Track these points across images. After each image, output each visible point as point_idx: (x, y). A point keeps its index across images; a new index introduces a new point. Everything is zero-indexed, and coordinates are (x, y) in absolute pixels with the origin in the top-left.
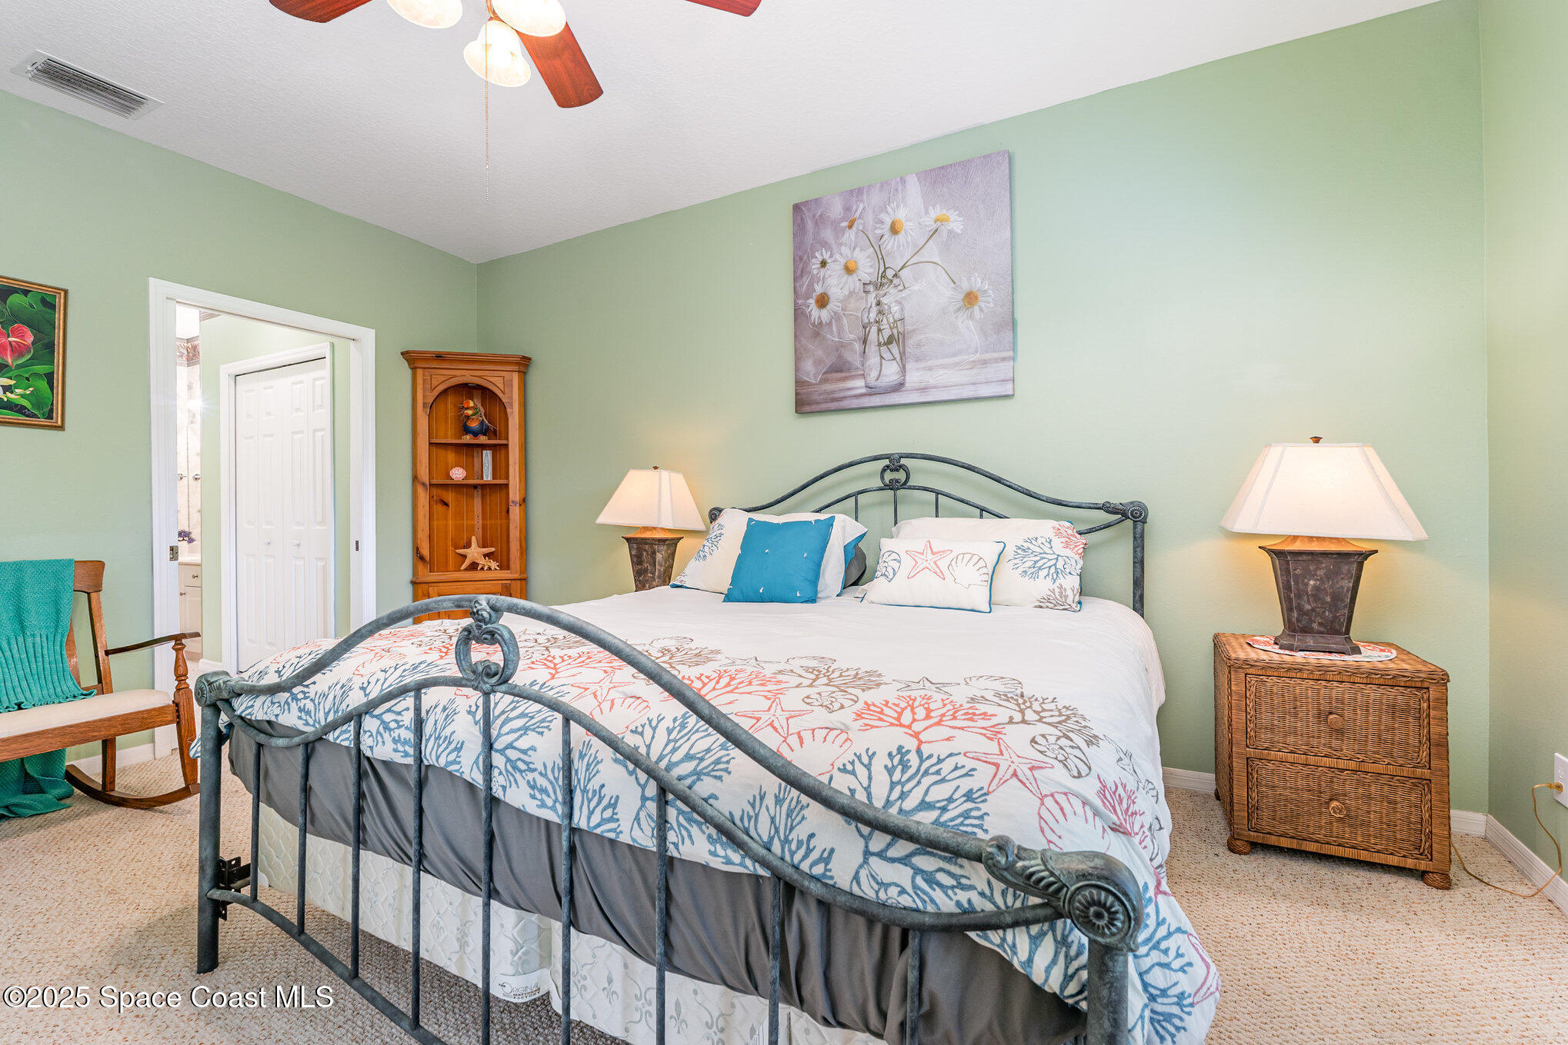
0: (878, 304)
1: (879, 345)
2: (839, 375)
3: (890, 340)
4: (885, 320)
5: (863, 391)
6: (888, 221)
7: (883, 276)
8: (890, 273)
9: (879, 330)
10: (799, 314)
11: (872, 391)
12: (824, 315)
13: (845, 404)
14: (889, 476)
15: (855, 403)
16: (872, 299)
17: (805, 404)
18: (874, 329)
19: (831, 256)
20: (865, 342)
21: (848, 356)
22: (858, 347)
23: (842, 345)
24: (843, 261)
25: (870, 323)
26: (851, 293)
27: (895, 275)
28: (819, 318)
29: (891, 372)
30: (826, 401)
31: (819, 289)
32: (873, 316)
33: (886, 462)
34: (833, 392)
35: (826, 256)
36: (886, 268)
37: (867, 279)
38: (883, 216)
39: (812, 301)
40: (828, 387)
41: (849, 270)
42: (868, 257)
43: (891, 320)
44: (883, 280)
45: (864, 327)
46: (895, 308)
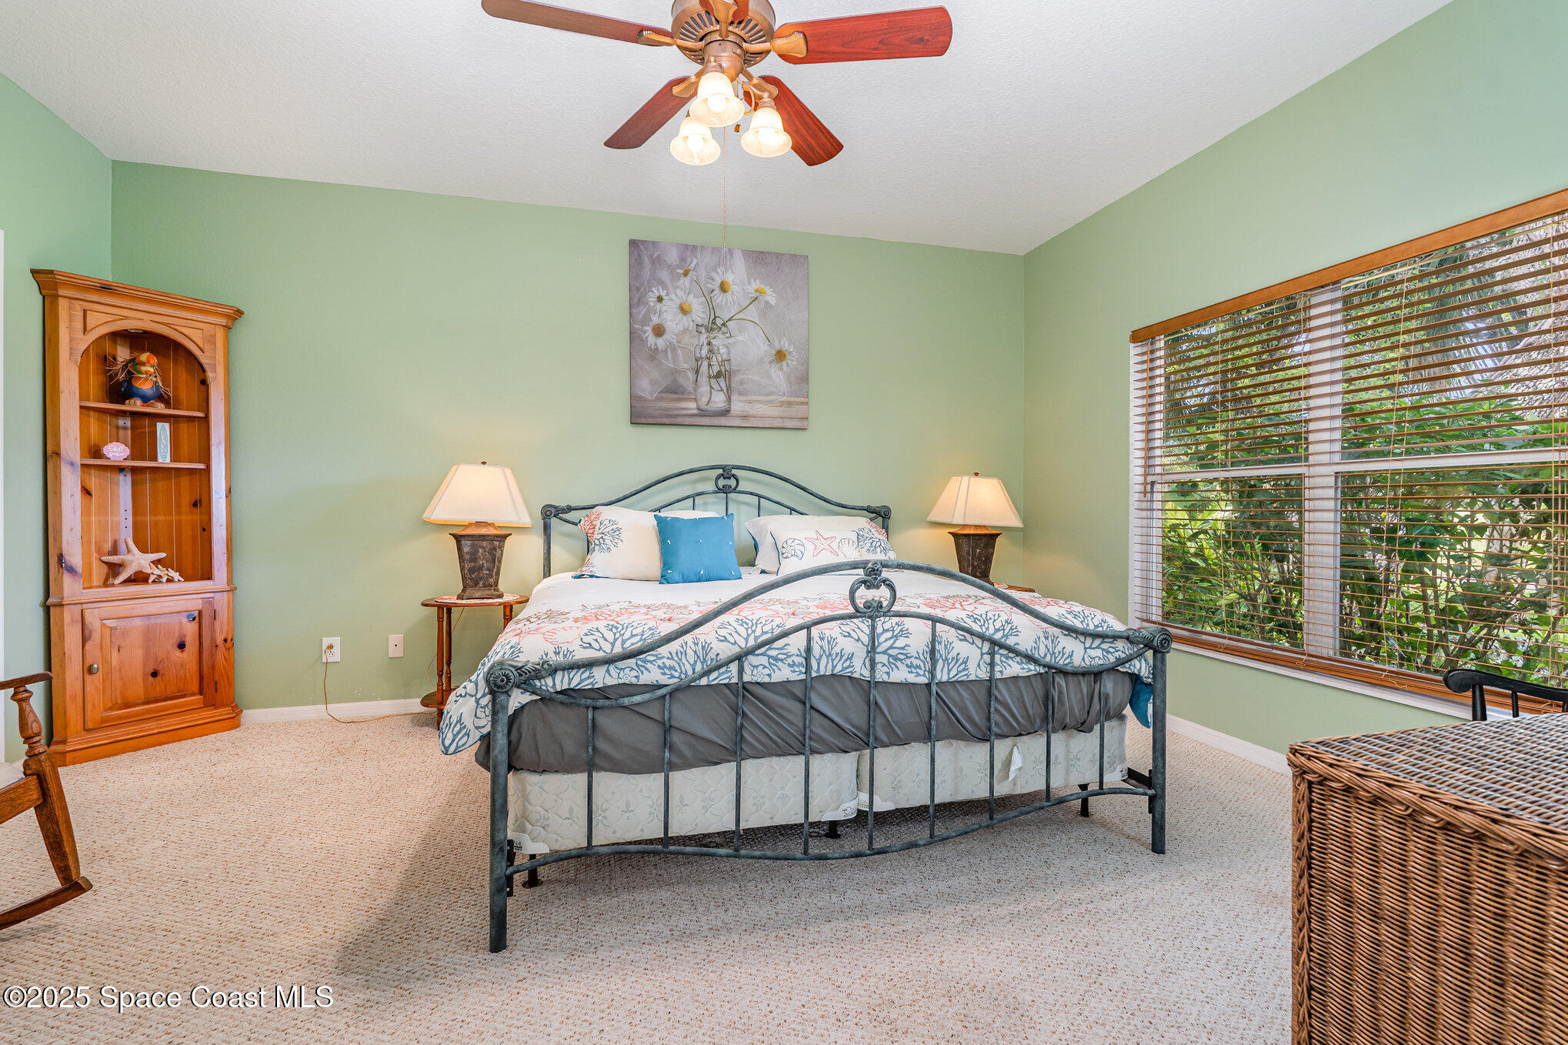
0: (709, 344)
1: (710, 377)
2: (674, 396)
3: (719, 375)
4: (714, 358)
5: (696, 412)
6: (718, 281)
7: (714, 323)
8: (719, 322)
9: (710, 365)
10: (635, 337)
11: (703, 413)
12: (661, 342)
13: (679, 420)
14: (722, 482)
15: (688, 421)
16: (703, 338)
17: (640, 416)
18: (705, 363)
19: (667, 295)
20: (697, 372)
21: (681, 381)
22: (691, 375)
23: (677, 371)
24: (678, 302)
25: (701, 358)
26: (685, 330)
27: (723, 324)
28: (656, 344)
29: (719, 400)
30: (661, 416)
31: (655, 320)
32: (704, 352)
33: (721, 471)
34: (668, 409)
35: (663, 294)
36: (715, 317)
37: (700, 322)
38: (713, 274)
39: (649, 329)
40: (664, 404)
41: (684, 310)
42: (701, 304)
43: (720, 359)
44: (713, 326)
45: (697, 360)
46: (723, 350)
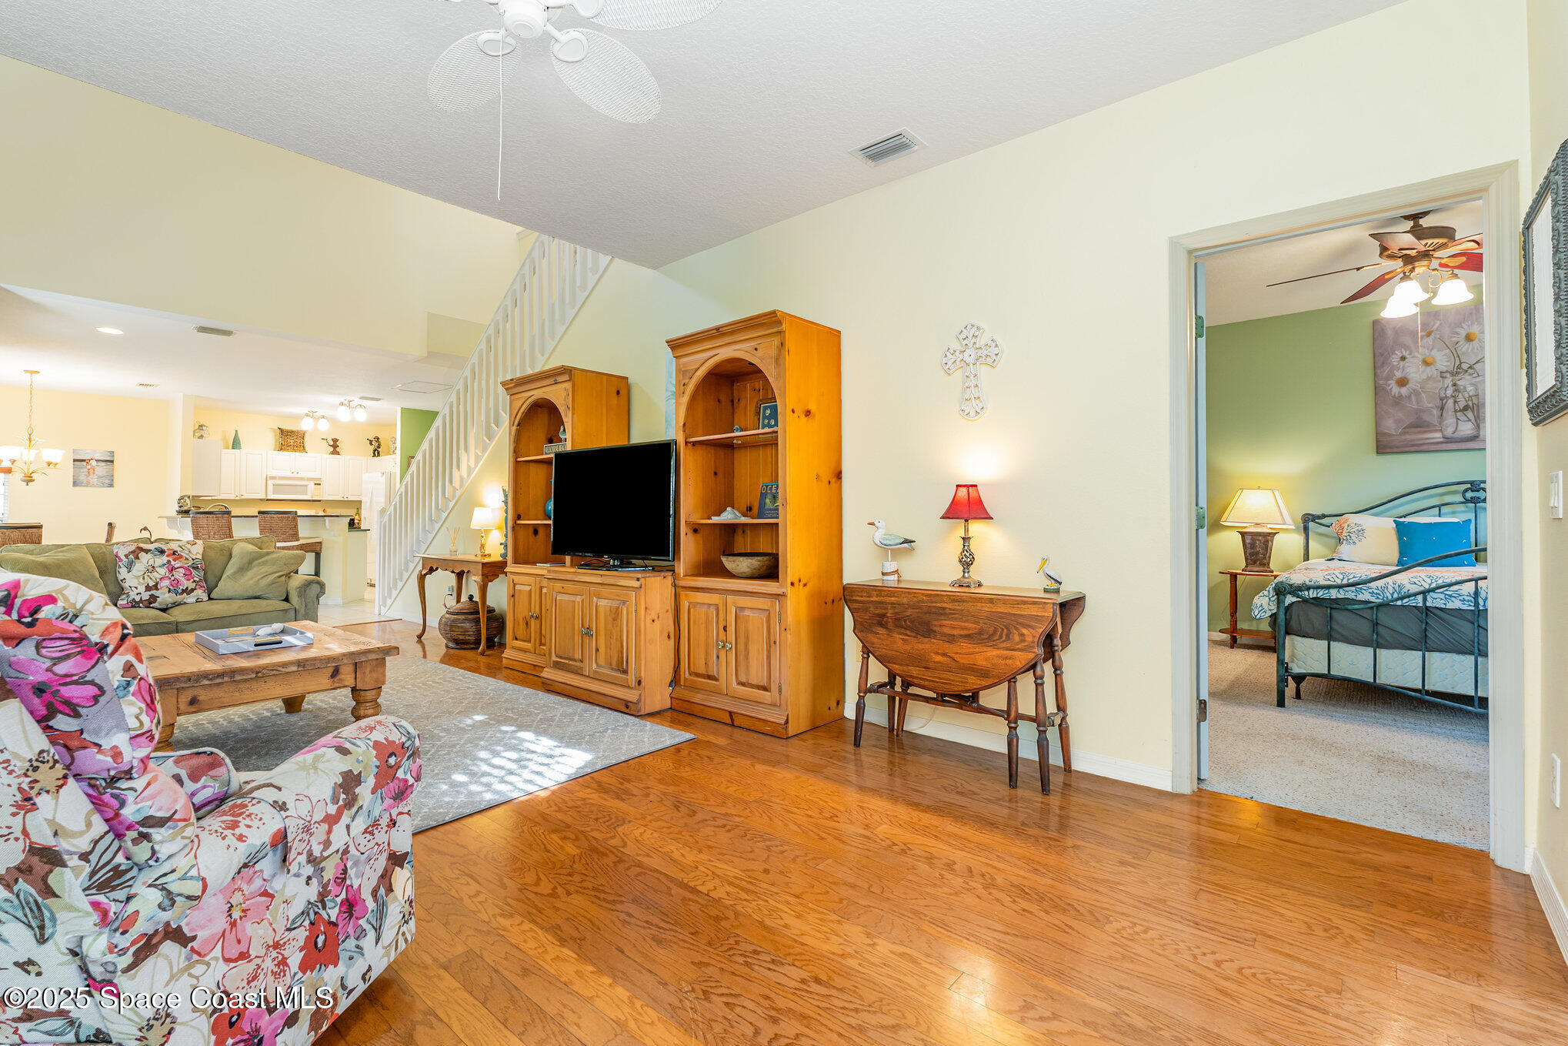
0: (1455, 385)
1: (1456, 411)
2: (1419, 429)
3: (1466, 408)
4: (1460, 395)
5: (1441, 440)
6: (1463, 333)
7: (1459, 367)
8: (1465, 366)
9: (1455, 402)
10: (1379, 391)
11: (1448, 440)
12: (1404, 391)
13: (1425, 448)
14: (1469, 495)
15: (1433, 447)
16: (1449, 381)
17: (1383, 446)
18: (1451, 402)
19: (1410, 354)
20: (1442, 409)
21: (1426, 417)
22: (1435, 412)
23: (1421, 411)
24: (1421, 357)
25: (1446, 397)
26: (1429, 378)
27: (1470, 367)
28: (1399, 393)
29: (1466, 429)
30: (1406, 446)
31: (1399, 374)
32: (1449, 392)
33: (1469, 486)
34: (1414, 440)
35: (1406, 353)
36: (1461, 363)
37: (1445, 369)
38: (1458, 330)
39: (1393, 383)
40: (1408, 437)
41: (1426, 363)
42: (1445, 355)
43: (1467, 395)
44: (1457, 371)
45: (1442, 399)
46: (1470, 388)
